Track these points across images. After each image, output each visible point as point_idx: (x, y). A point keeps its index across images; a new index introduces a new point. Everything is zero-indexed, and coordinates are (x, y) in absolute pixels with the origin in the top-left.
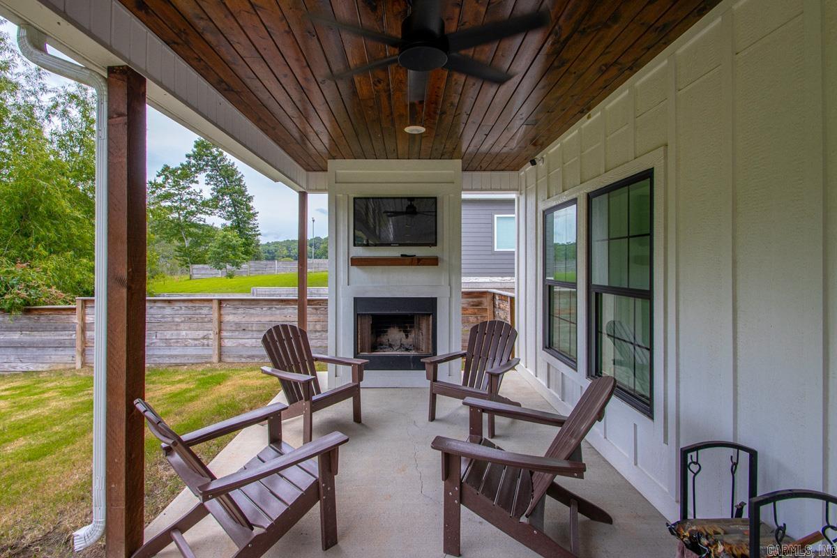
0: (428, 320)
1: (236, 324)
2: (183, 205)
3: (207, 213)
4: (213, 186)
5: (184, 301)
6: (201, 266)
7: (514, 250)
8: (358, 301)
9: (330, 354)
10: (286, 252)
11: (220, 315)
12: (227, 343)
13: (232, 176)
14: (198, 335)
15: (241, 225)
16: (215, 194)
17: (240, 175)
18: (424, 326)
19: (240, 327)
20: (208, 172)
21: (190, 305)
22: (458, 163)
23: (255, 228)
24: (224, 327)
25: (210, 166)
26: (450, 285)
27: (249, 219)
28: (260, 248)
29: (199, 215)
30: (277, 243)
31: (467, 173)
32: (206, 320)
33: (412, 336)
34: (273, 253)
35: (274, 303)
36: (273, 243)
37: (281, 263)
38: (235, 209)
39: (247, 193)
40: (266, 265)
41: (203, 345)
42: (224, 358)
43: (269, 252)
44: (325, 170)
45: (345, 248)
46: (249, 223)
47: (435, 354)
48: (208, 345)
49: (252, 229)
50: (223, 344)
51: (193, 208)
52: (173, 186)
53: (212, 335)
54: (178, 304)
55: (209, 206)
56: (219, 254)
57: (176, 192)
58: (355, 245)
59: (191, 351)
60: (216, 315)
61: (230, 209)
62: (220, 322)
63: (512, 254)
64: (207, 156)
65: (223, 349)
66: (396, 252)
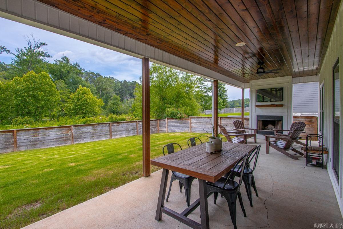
0: (280, 122)
1: (225, 124)
2: (202, 90)
3: (210, 92)
6: (208, 110)
8: (258, 117)
9: (250, 127)
10: (238, 104)
15: (221, 95)
18: (279, 124)
22: (291, 76)
26: (287, 112)
27: (224, 92)
28: (228, 103)
29: (207, 93)
30: (234, 101)
31: (297, 78)
33: (275, 127)
34: (232, 105)
35: (235, 119)
36: (233, 101)
37: (236, 109)
38: (219, 89)
40: (231, 110)
43: (231, 105)
44: (249, 82)
45: (254, 103)
46: (224, 94)
47: (282, 128)
49: (225, 96)
51: (205, 90)
52: (200, 84)
55: (210, 89)
57: (200, 86)
58: (257, 102)
60: (220, 121)
62: (221, 123)
66: (269, 103)
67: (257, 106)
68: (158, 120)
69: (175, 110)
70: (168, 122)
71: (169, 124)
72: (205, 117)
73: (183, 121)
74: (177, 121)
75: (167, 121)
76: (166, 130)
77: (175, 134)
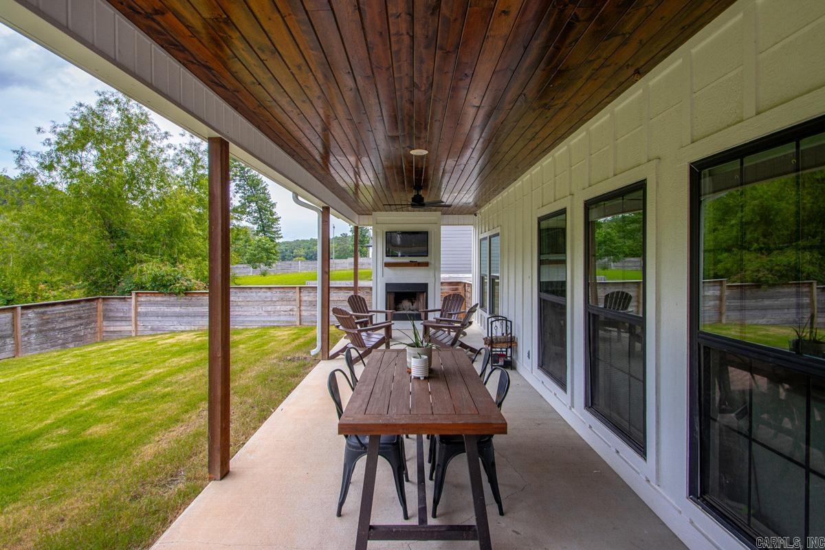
0: (423, 295)
1: (310, 301)
4: (241, 195)
5: (279, 288)
8: (387, 285)
9: (374, 308)
11: (300, 296)
12: (304, 313)
13: (258, 185)
14: (287, 308)
15: (266, 229)
16: (243, 201)
17: (265, 184)
18: (421, 298)
19: (312, 304)
20: (238, 182)
21: (282, 290)
23: (278, 231)
24: (302, 304)
25: (239, 176)
26: (434, 276)
27: (273, 223)
31: (445, 216)
32: (292, 299)
33: (415, 304)
37: (303, 263)
38: (261, 215)
39: (270, 200)
40: (291, 265)
41: (290, 315)
42: (302, 323)
44: (371, 215)
45: (381, 258)
46: (272, 228)
48: (293, 315)
49: (275, 232)
50: (302, 314)
53: (296, 309)
54: (275, 290)
55: (238, 212)
56: (255, 255)
58: (387, 256)
59: (282, 318)
61: (256, 215)
62: (300, 301)
64: (236, 167)
65: (302, 317)
66: (407, 260)
67: (387, 265)
68: (100, 300)
69: (167, 269)
70: (140, 305)
71: (141, 309)
72: (261, 288)
73: (193, 298)
74: (173, 299)
75: (137, 301)
76: (132, 328)
77: (177, 338)
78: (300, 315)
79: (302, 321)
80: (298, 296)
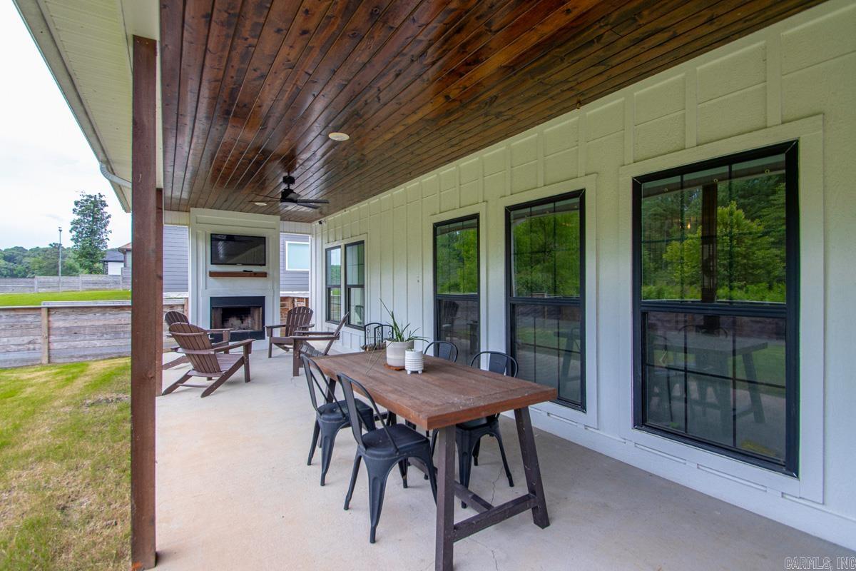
1: (67, 328)
7: (309, 270)
8: (213, 299)
11: (49, 321)
12: (55, 346)
14: (23, 341)
19: (71, 331)
21: (12, 313)
24: (52, 332)
26: (273, 289)
32: (32, 326)
33: (246, 321)
35: (108, 309)
41: (29, 349)
45: (204, 266)
48: (34, 349)
50: (52, 347)
53: (40, 340)
58: (212, 264)
59: (12, 356)
60: (45, 321)
62: (49, 328)
63: (307, 273)
65: (52, 352)
66: (240, 269)
67: (213, 274)
78: (49, 349)
79: (52, 357)
80: (46, 322)
